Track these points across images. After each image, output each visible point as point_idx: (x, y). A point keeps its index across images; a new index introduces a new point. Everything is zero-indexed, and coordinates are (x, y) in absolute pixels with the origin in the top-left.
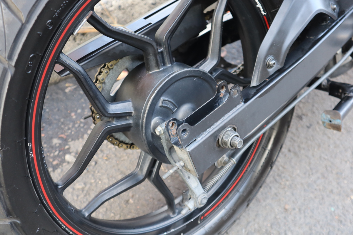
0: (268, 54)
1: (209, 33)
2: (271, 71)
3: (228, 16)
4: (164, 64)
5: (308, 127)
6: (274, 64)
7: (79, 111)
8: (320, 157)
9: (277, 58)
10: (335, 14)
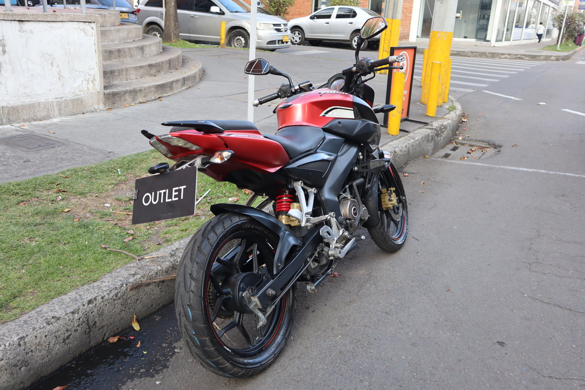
0: (278, 262)
1: (252, 260)
2: (280, 268)
3: (258, 252)
4: (239, 273)
5: (313, 312)
6: (281, 266)
7: (171, 328)
8: (322, 324)
9: (281, 263)
10: (301, 245)
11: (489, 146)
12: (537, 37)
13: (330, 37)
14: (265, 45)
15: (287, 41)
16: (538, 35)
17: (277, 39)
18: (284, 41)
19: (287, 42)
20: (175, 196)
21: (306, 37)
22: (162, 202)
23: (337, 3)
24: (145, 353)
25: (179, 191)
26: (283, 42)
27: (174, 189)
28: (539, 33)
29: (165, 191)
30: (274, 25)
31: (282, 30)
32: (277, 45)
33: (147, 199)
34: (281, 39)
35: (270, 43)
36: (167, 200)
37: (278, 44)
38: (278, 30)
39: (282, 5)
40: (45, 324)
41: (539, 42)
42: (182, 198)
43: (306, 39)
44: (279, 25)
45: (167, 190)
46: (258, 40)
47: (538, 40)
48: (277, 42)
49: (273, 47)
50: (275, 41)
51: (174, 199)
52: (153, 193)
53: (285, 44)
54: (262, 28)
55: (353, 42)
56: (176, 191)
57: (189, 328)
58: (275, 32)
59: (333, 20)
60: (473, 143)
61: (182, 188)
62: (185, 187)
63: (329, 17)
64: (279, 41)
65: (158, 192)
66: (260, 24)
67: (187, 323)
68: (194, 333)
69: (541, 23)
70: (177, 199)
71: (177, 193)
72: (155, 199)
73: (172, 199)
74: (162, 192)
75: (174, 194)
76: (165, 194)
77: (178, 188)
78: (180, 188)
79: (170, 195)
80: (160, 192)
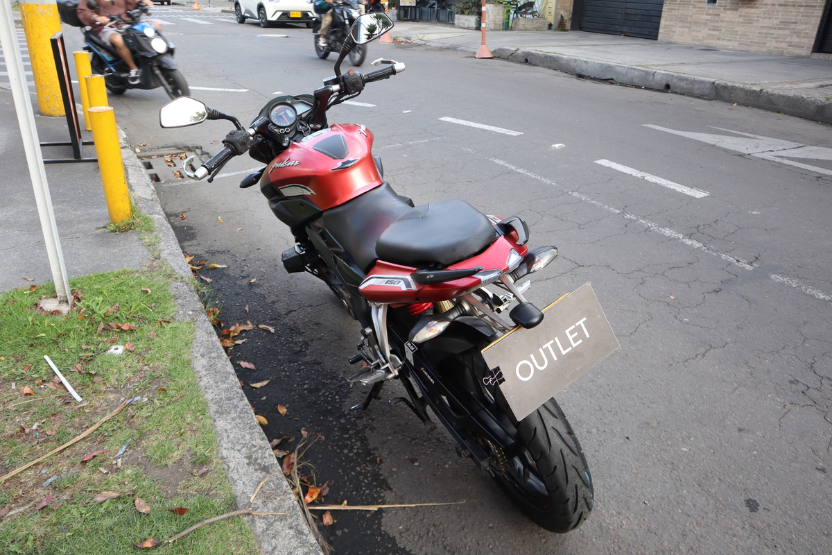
11: (180, 151)
20: (575, 340)
22: (555, 359)
25: (579, 329)
27: (567, 332)
29: (552, 341)
33: (525, 370)
36: (564, 353)
42: (588, 336)
45: (556, 339)
51: (574, 345)
52: (532, 356)
56: (571, 333)
60: (161, 152)
61: (581, 322)
62: (585, 319)
65: (541, 350)
70: (581, 341)
71: (576, 334)
72: (541, 363)
73: (572, 347)
74: (548, 345)
75: (571, 338)
76: (554, 346)
77: (573, 327)
78: (577, 324)
79: (566, 344)
80: (544, 347)
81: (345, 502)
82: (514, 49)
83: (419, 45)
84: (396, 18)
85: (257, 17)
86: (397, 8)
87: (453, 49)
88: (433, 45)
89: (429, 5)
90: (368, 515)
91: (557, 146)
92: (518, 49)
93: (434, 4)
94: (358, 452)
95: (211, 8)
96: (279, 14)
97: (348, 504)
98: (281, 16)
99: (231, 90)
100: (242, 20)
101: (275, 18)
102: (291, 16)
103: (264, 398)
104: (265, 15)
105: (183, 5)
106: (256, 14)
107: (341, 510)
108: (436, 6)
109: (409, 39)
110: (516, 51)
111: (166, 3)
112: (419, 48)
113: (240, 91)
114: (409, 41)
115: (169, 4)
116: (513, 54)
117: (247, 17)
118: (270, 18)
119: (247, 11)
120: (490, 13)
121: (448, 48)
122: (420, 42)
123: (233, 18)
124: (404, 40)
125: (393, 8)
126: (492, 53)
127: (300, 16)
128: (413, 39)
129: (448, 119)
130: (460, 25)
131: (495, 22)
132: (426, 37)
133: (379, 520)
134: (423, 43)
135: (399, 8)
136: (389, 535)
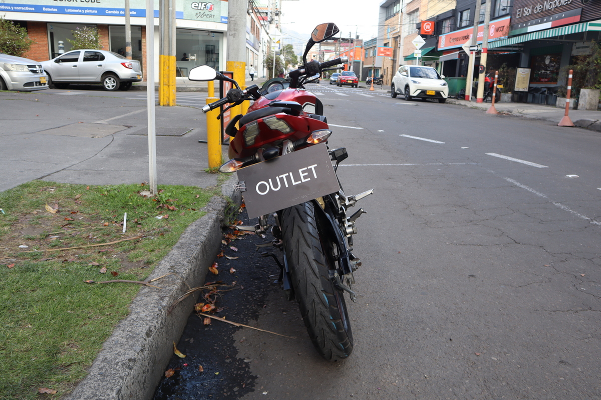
0: (340, 241)
12: (250, 77)
13: (79, 79)
14: (22, 87)
15: (45, 82)
16: (250, 75)
17: (34, 80)
18: (41, 82)
19: (44, 84)
20: (305, 177)
21: (53, 80)
22: (287, 186)
23: (79, 47)
24: (217, 373)
25: (310, 171)
26: (40, 84)
27: (300, 171)
28: (251, 73)
29: (287, 174)
30: (29, 66)
31: (37, 71)
32: (35, 87)
33: (263, 188)
34: (39, 81)
35: (27, 84)
36: (294, 184)
37: (36, 85)
38: (35, 72)
39: (16, 50)
40: (128, 370)
41: (252, 80)
42: (316, 177)
43: (53, 82)
44: (34, 66)
45: (291, 173)
46: (13, 81)
47: (251, 79)
48: (35, 83)
49: (31, 88)
50: (33, 82)
51: (303, 181)
52: (270, 180)
53: (43, 86)
54: (15, 69)
55: (105, 84)
56: (303, 172)
57: (327, 314)
58: (31, 73)
59: (81, 63)
61: (312, 167)
62: (316, 165)
63: (76, 60)
64: (36, 82)
65: (277, 178)
66: (12, 65)
67: (324, 309)
68: (332, 318)
69: (252, 66)
70: (309, 179)
71: (307, 174)
72: (276, 186)
73: (301, 181)
74: (284, 176)
75: (302, 175)
76: (288, 178)
77: (306, 168)
78: (309, 167)
79: (297, 178)
80: (280, 176)
81: (224, 318)
82: (594, 120)
83: (517, 116)
84: (510, 100)
85: (404, 93)
86: (512, 93)
87: (543, 120)
88: (528, 116)
89: (541, 92)
90: (231, 327)
91: (570, 176)
92: (598, 120)
93: (545, 91)
94: (256, 299)
95: (382, 90)
96: (419, 92)
97: (226, 319)
98: (420, 93)
99: (351, 127)
100: (395, 95)
101: (415, 95)
102: (428, 94)
103: (229, 264)
104: (409, 92)
105: (365, 88)
106: (403, 92)
107: (218, 320)
108: (546, 93)
109: (511, 112)
110: (595, 122)
111: (355, 86)
112: (515, 118)
113: (358, 128)
114: (510, 114)
115: (356, 87)
116: (592, 124)
117: (398, 94)
118: (412, 94)
119: (399, 90)
120: (587, 96)
121: (540, 119)
122: (518, 114)
123: (390, 95)
124: (506, 112)
125: (509, 93)
126: (574, 123)
127: (434, 94)
128: (514, 112)
129: (493, 154)
130: (561, 105)
131: (590, 103)
132: (525, 111)
133: (235, 331)
134: (520, 115)
135: (515, 93)
136: (233, 338)
